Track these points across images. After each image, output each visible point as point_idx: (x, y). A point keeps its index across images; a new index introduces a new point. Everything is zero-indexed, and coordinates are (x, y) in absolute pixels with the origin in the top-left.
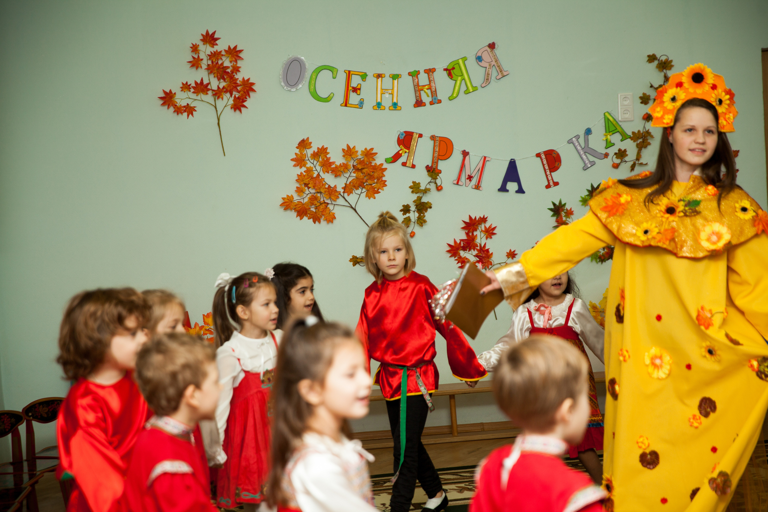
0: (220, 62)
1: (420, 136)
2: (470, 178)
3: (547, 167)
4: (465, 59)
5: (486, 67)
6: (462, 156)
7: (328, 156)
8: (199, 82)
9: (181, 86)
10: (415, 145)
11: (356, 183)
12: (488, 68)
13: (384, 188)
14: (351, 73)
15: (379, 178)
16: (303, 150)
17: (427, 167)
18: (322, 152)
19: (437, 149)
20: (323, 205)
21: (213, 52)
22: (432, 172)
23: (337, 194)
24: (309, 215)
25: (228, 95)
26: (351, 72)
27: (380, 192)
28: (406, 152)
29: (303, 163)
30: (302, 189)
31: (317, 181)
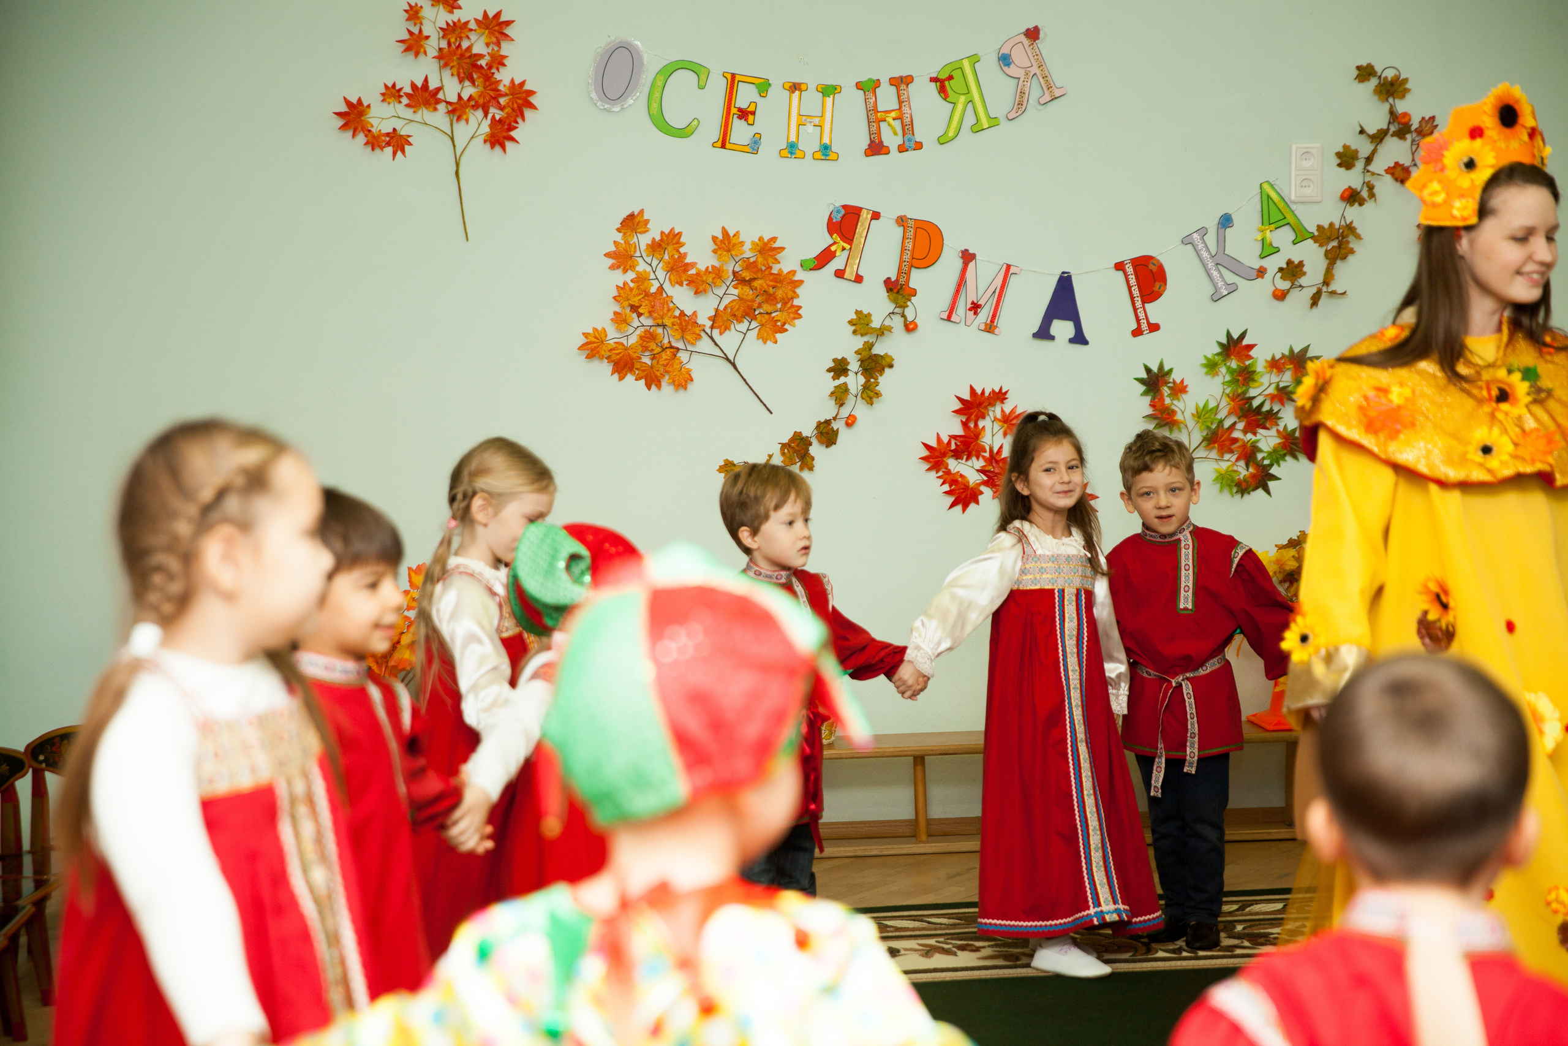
0: (465, 44)
1: (876, 216)
2: (975, 307)
3: (1136, 292)
4: (975, 59)
5: (1019, 78)
6: (961, 261)
7: (682, 250)
8: (419, 85)
9: (383, 90)
10: (865, 234)
11: (738, 309)
12: (1021, 80)
13: (797, 322)
14: (738, 78)
15: (787, 301)
16: (630, 235)
17: (887, 281)
18: (670, 240)
19: (910, 246)
20: (668, 352)
21: (451, 24)
22: (898, 292)
23: (697, 330)
24: (637, 372)
25: (479, 113)
26: (737, 76)
27: (786, 330)
28: (844, 249)
29: (630, 262)
30: (626, 316)
31: (658, 303)
